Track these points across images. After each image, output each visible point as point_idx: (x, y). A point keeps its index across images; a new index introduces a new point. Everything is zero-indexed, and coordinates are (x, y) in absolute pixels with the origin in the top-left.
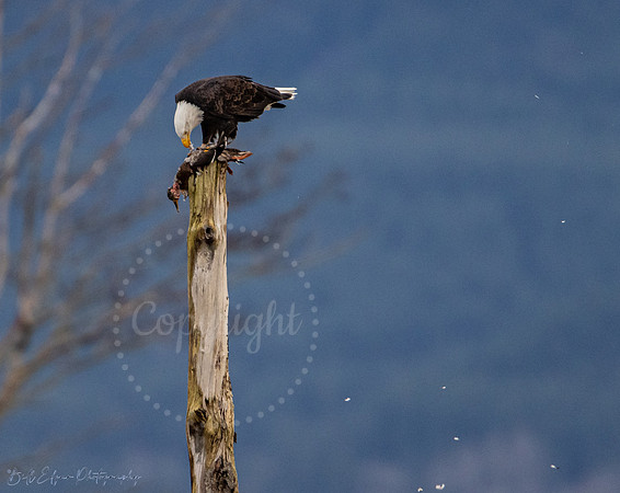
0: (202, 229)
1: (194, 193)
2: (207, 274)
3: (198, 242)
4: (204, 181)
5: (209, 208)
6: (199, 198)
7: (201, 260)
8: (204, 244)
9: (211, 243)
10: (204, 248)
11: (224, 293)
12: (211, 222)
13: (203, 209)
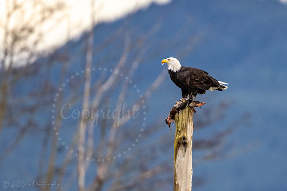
0: (181, 138)
1: (178, 121)
2: (183, 159)
3: (179, 144)
4: (182, 116)
5: (185, 128)
6: (180, 123)
7: (180, 152)
8: (182, 145)
9: (185, 144)
10: (182, 147)
11: (190, 168)
12: (185, 135)
13: (182, 128)
